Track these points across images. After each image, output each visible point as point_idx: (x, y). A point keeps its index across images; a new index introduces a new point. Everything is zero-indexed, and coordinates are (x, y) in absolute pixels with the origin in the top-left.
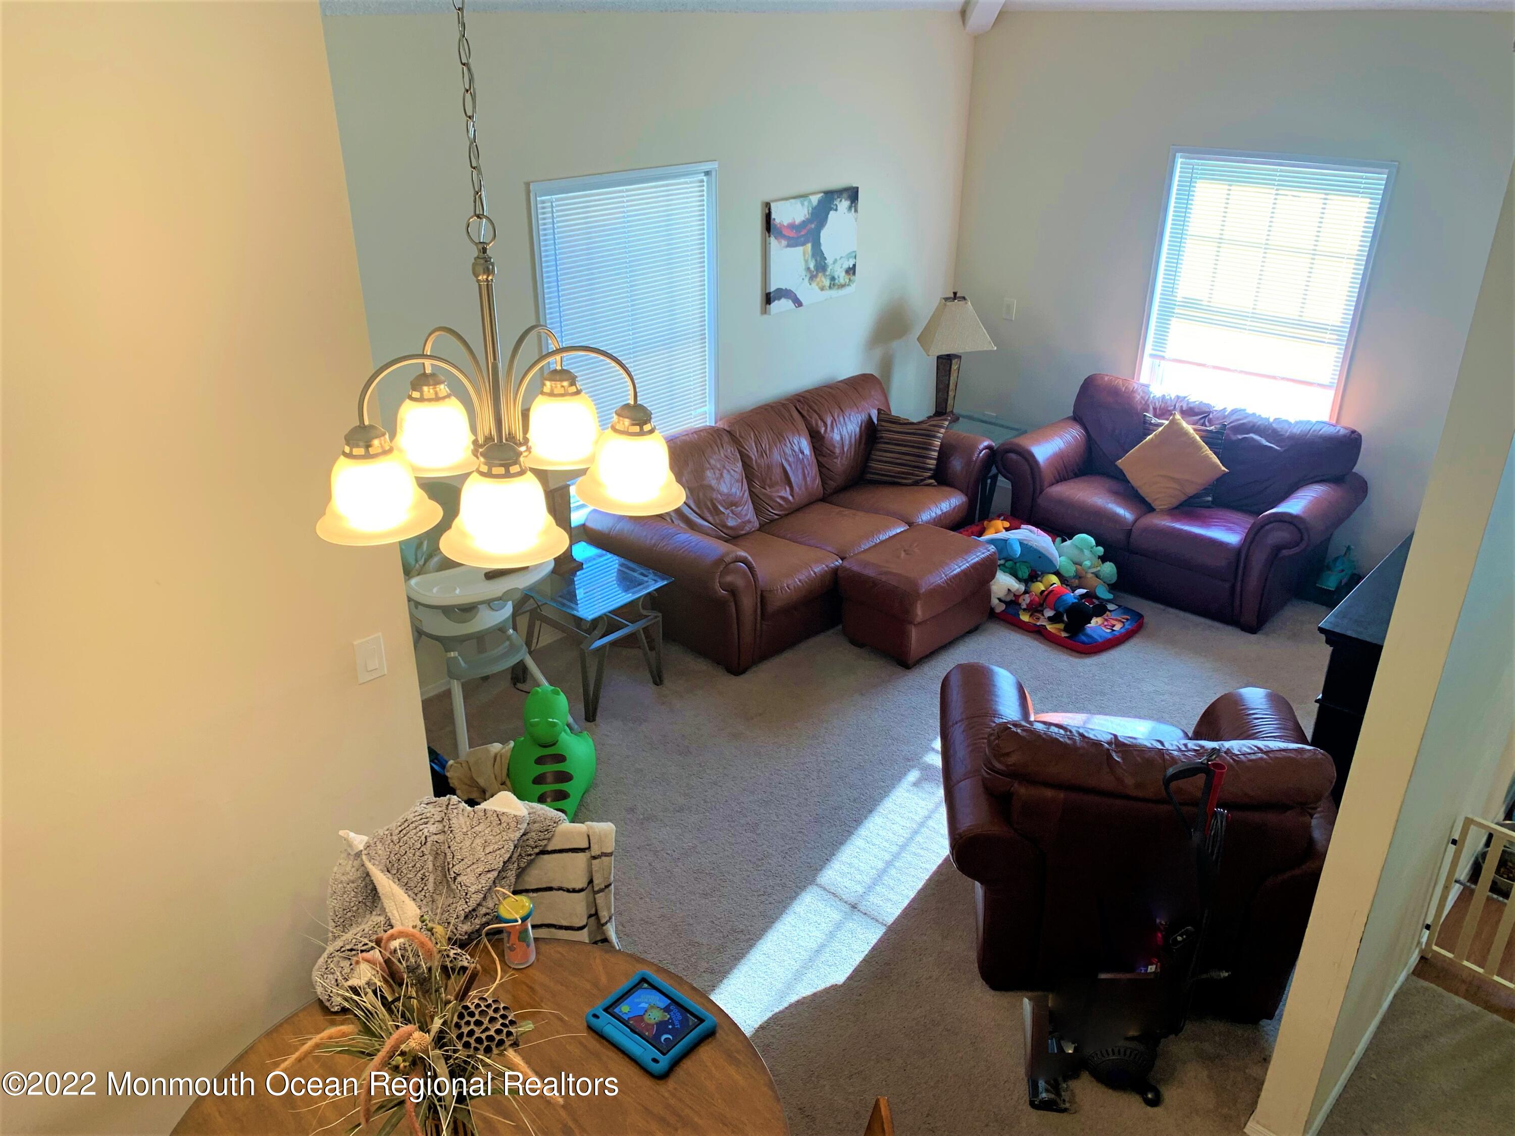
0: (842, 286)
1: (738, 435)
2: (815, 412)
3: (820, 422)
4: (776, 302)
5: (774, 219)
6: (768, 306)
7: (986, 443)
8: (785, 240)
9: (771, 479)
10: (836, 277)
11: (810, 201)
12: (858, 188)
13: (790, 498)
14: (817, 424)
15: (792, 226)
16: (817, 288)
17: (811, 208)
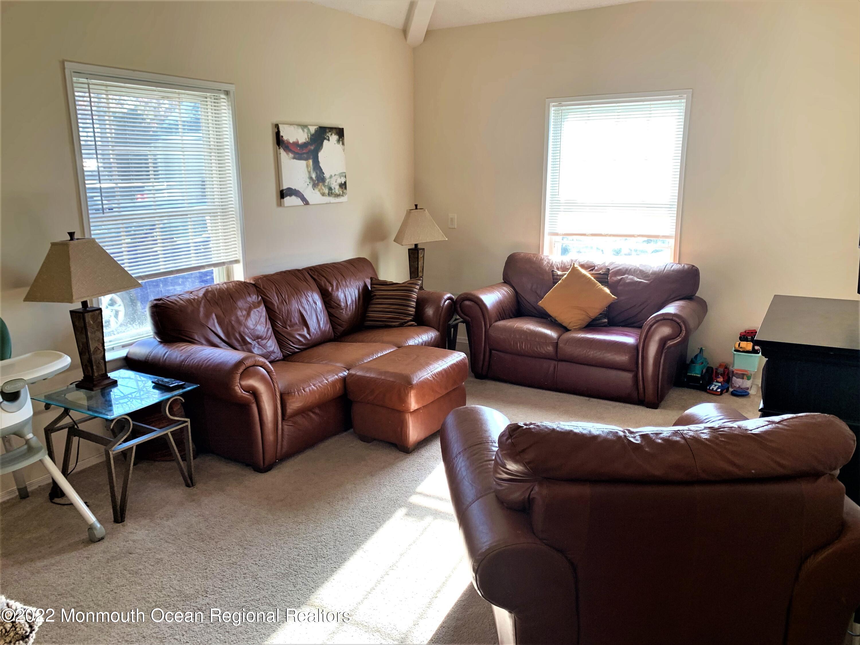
0: (338, 196)
1: (262, 288)
2: (323, 276)
3: (327, 283)
4: (288, 197)
5: (282, 137)
6: (282, 200)
7: (449, 295)
8: (292, 153)
9: (291, 321)
10: (333, 188)
11: (309, 130)
12: (343, 129)
13: (308, 336)
14: (325, 285)
15: (296, 144)
16: (319, 193)
17: (309, 135)
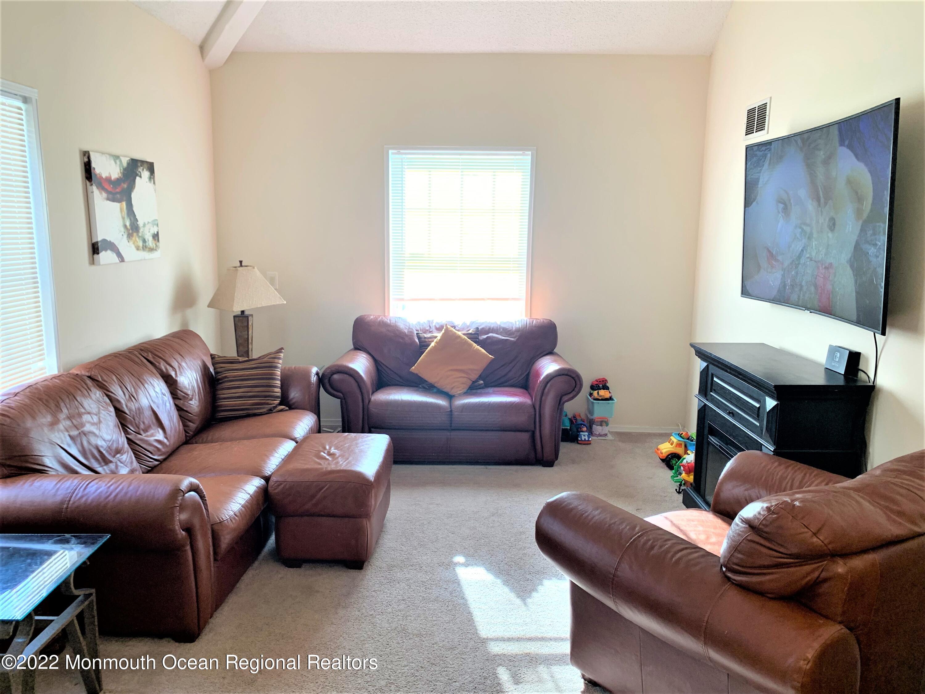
0: (151, 250)
2: (160, 358)
3: (168, 367)
4: (104, 252)
5: (94, 169)
6: (95, 257)
7: (316, 370)
8: (104, 192)
9: (144, 423)
10: (147, 240)
11: (121, 161)
12: (153, 163)
13: (165, 441)
14: (166, 369)
15: (108, 180)
16: (133, 246)
17: (122, 169)
